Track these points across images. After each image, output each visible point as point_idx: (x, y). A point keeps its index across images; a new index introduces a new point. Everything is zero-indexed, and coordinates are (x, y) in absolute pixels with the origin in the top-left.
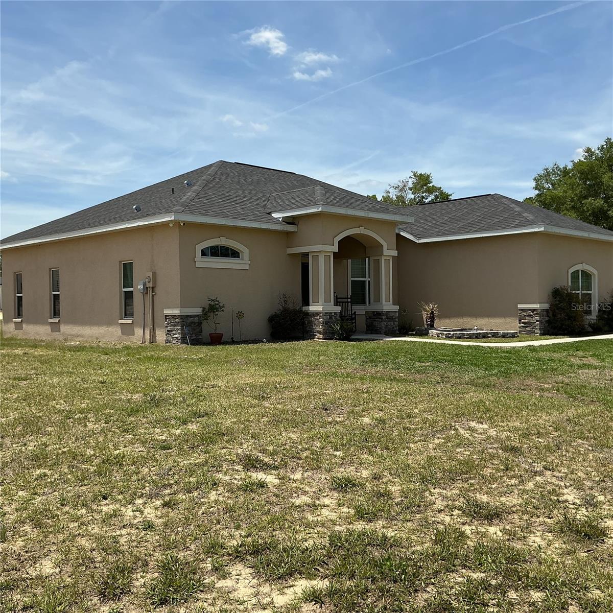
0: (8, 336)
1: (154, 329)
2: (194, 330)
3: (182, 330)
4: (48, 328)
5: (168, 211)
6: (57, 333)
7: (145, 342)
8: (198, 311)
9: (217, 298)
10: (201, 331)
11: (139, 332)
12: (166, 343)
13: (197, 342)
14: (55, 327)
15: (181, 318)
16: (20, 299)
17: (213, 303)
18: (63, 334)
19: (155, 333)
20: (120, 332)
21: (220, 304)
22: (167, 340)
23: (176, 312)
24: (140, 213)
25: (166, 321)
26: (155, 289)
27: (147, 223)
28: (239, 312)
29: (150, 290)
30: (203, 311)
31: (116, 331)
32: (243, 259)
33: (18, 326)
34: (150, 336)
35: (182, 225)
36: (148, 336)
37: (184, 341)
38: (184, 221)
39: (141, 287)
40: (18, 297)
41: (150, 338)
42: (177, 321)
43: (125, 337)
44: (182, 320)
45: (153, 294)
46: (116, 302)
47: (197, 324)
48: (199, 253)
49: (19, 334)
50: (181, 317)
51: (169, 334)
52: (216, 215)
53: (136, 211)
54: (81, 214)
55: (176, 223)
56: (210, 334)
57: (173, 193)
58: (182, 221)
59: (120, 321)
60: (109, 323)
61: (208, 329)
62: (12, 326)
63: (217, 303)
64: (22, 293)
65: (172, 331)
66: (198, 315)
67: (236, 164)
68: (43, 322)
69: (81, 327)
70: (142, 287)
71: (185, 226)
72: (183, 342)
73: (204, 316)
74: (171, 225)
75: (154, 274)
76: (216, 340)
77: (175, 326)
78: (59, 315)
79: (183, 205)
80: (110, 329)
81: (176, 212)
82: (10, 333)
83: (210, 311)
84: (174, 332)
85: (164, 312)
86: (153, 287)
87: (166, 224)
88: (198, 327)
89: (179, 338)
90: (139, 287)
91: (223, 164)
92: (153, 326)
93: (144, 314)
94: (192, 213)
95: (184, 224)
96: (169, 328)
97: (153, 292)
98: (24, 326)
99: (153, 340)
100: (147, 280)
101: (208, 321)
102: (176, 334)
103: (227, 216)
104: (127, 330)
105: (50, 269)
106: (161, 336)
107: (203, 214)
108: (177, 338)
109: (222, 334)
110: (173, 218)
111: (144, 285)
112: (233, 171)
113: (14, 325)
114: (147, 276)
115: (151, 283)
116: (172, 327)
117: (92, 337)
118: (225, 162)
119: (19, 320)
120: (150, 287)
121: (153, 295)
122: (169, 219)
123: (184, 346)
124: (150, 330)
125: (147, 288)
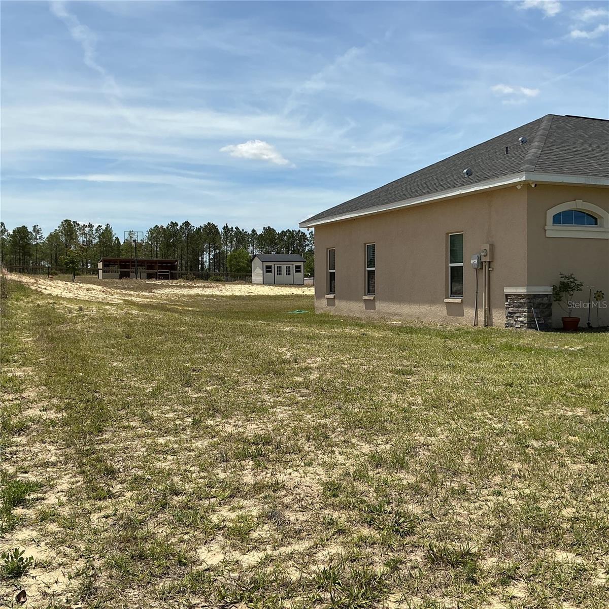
0: (321, 312)
1: (489, 310)
2: (543, 312)
3: (528, 312)
4: (362, 305)
5: (514, 171)
6: (372, 311)
7: (477, 325)
8: (547, 290)
9: (572, 274)
10: (550, 314)
11: (469, 312)
12: (506, 327)
13: (546, 327)
14: (370, 304)
15: (528, 299)
16: (333, 275)
17: (566, 281)
18: (379, 312)
19: (490, 314)
20: (445, 312)
21: (576, 282)
22: (508, 324)
23: (522, 290)
24: (471, 177)
25: (507, 301)
26: (492, 264)
27: (488, 187)
28: (597, 291)
29: (485, 266)
30: (554, 289)
31: (440, 311)
32: (602, 226)
33: (331, 302)
34: (485, 318)
35: (533, 186)
36: (481, 318)
37: (531, 325)
38: (536, 181)
39: (474, 261)
40: (331, 273)
41: (485, 321)
42: (522, 301)
43: (451, 317)
44: (529, 301)
45: (490, 269)
46: (442, 279)
47: (546, 306)
48: (550, 220)
49: (332, 311)
50: (528, 297)
51: (510, 317)
52: (573, 173)
53: (466, 176)
54: (393, 185)
55: (526, 185)
56: (563, 318)
57: (507, 153)
58: (533, 182)
59: (446, 300)
60: (432, 302)
61: (558, 312)
62: (325, 302)
63: (572, 280)
64: (334, 269)
65: (514, 313)
66: (547, 295)
67: (568, 117)
68: (358, 299)
69: (399, 306)
70: (477, 262)
71: (537, 187)
72: (530, 327)
73: (555, 296)
74: (519, 187)
75: (492, 246)
76: (570, 326)
77: (519, 307)
78: (374, 292)
79: (531, 162)
80: (434, 308)
81: (527, 171)
82: (322, 309)
83: (562, 290)
84: (518, 315)
85: (505, 291)
86: (489, 262)
87: (511, 187)
88: (547, 309)
89: (525, 322)
90: (472, 262)
91: (553, 118)
92: (489, 307)
93: (477, 292)
94: (545, 171)
95: (536, 185)
96: (510, 310)
97: (489, 267)
98: (337, 302)
99: (488, 322)
100: (483, 254)
101: (560, 302)
102: (521, 317)
103: (586, 174)
104: (455, 311)
105: (365, 244)
106: (499, 318)
107: (558, 173)
108: (521, 322)
109: (579, 318)
110: (523, 179)
111: (479, 259)
112: (568, 124)
113: (326, 301)
114: (483, 249)
115: (488, 256)
116: (516, 309)
117: (411, 316)
118: (555, 115)
119: (332, 297)
120: (485, 262)
121: (489, 271)
122: (517, 180)
123: (531, 331)
124: (485, 311)
125: (482, 262)
